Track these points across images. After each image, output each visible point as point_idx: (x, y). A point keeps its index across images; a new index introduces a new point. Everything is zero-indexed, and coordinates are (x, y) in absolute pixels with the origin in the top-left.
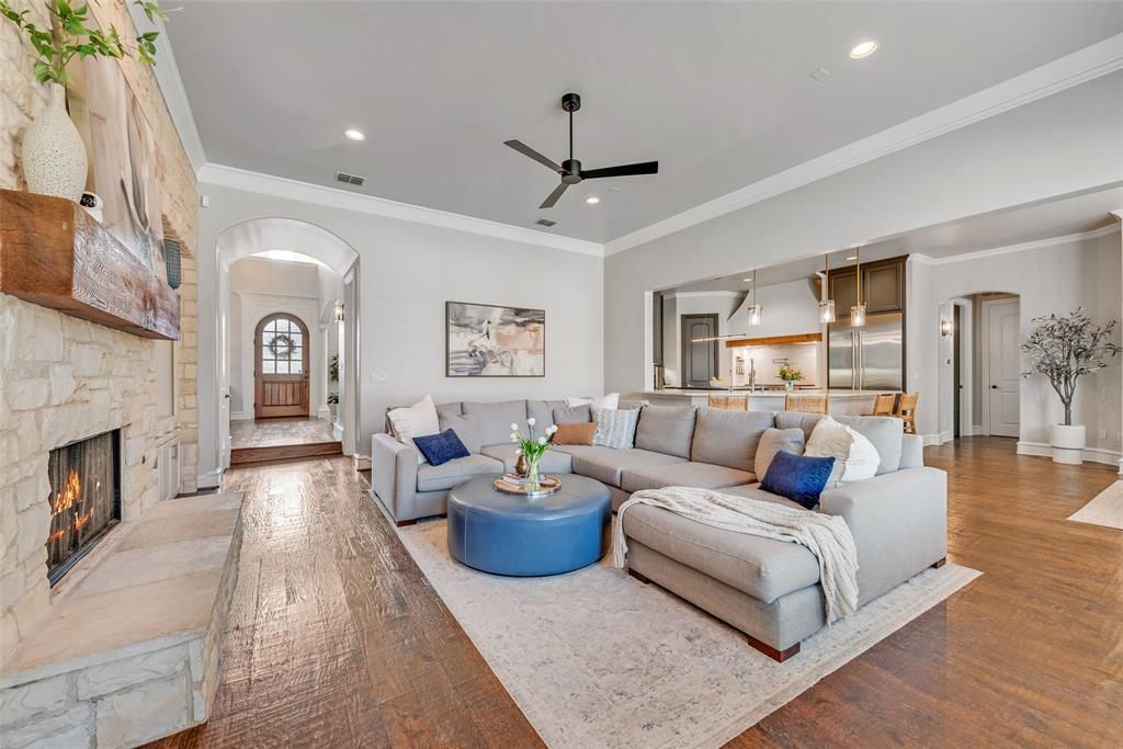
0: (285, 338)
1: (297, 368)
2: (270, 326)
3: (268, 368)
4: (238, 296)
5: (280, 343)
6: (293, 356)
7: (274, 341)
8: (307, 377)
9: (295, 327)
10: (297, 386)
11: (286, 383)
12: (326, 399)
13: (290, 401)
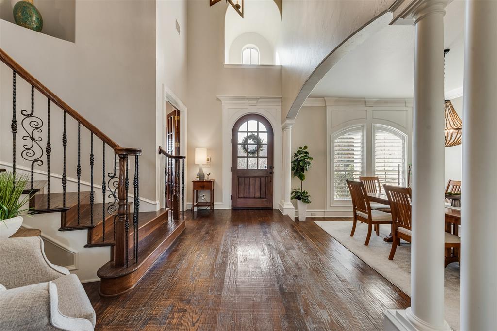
0: (254, 136)
1: (263, 164)
2: (243, 127)
3: (242, 164)
4: (220, 101)
5: (251, 141)
6: (261, 154)
7: (246, 140)
8: (272, 173)
9: (263, 127)
10: (263, 180)
11: (255, 178)
12: (289, 196)
13: (258, 195)
